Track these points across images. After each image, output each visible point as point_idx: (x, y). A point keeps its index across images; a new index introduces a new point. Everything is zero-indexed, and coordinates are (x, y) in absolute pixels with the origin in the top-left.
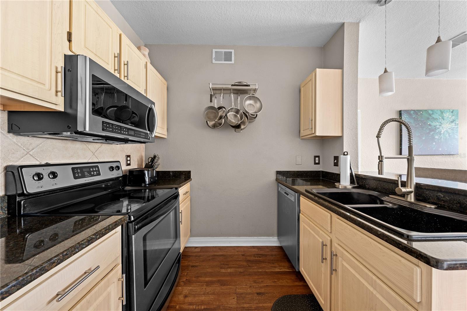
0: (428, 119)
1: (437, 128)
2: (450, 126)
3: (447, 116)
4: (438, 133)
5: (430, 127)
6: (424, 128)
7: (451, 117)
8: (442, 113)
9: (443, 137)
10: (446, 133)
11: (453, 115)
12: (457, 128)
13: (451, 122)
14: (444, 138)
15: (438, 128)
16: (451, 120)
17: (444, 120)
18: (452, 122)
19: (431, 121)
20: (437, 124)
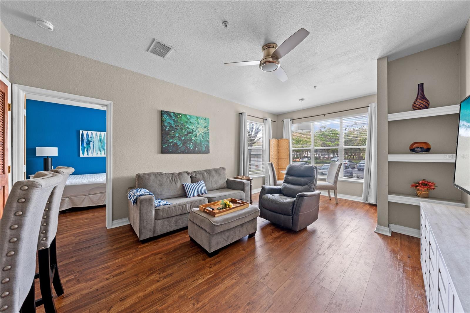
0: (187, 122)
1: (193, 131)
2: (203, 130)
3: (201, 122)
4: (194, 135)
5: (188, 130)
6: (183, 129)
7: (204, 123)
8: (198, 119)
9: (198, 139)
10: (200, 136)
11: (206, 122)
12: (209, 132)
13: (204, 127)
14: (199, 140)
15: (195, 131)
16: (204, 126)
17: (199, 125)
18: (205, 127)
19: (189, 125)
20: (194, 127)
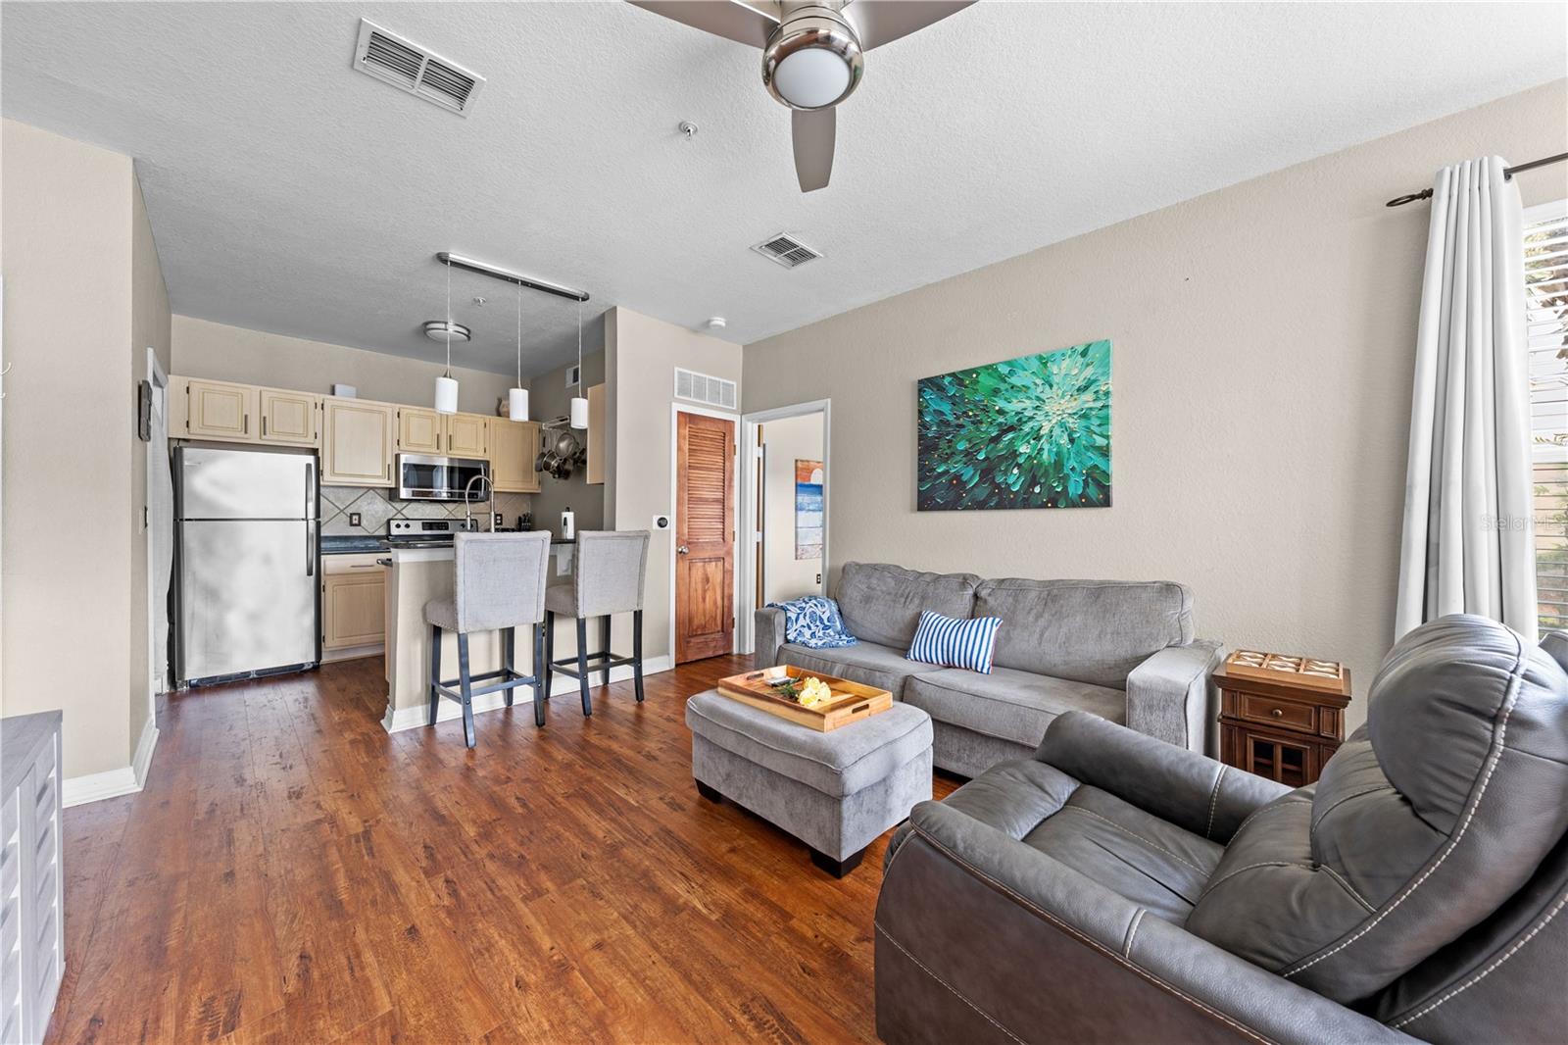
0: (996, 392)
1: (1024, 420)
2: (1074, 404)
3: (1063, 372)
4: (1028, 434)
5: (1001, 419)
6: (981, 423)
7: (1081, 372)
8: (1045, 364)
9: (1046, 447)
10: (1057, 431)
11: (1088, 365)
12: (1105, 407)
13: (1078, 390)
14: (1050, 451)
15: (1031, 418)
16: (1081, 383)
17: (1051, 386)
18: (1082, 390)
19: (1006, 399)
20: (1028, 403)
